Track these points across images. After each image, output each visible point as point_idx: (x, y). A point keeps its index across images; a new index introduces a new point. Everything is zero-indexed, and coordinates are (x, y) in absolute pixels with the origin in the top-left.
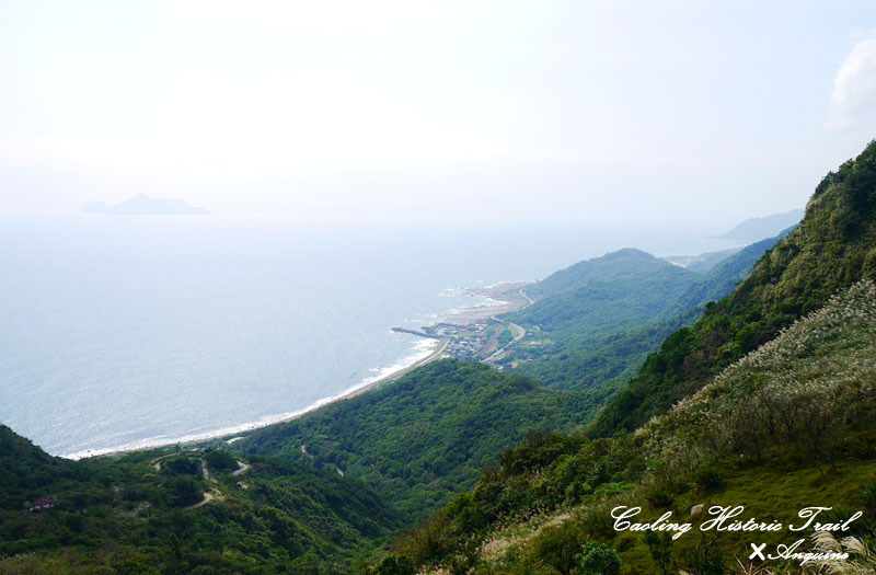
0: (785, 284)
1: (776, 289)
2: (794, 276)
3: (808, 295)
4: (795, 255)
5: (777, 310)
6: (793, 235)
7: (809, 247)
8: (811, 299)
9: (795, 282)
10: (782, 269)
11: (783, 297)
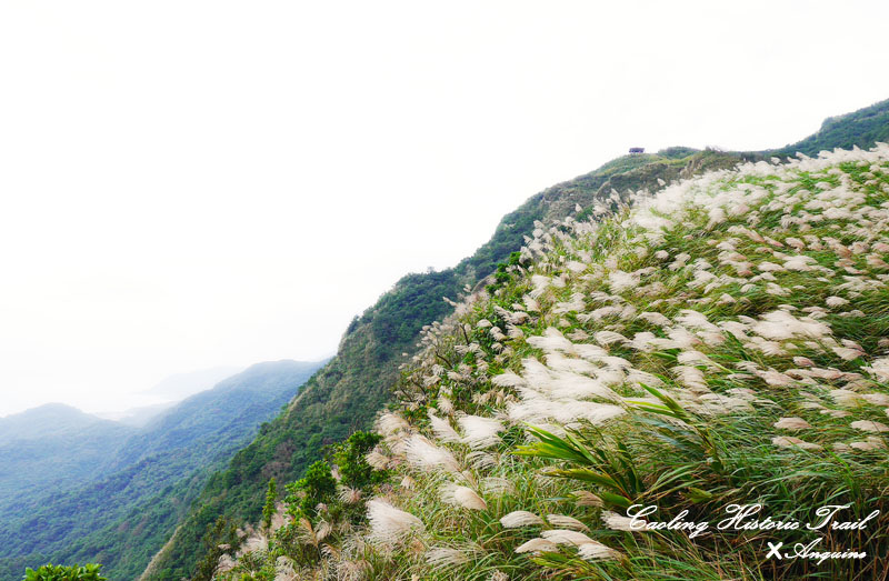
0: (334, 402)
1: (328, 406)
2: (341, 395)
3: (357, 407)
4: (338, 379)
5: (334, 422)
6: (333, 362)
7: (349, 372)
8: (359, 412)
9: (344, 399)
10: (330, 390)
11: (334, 412)
